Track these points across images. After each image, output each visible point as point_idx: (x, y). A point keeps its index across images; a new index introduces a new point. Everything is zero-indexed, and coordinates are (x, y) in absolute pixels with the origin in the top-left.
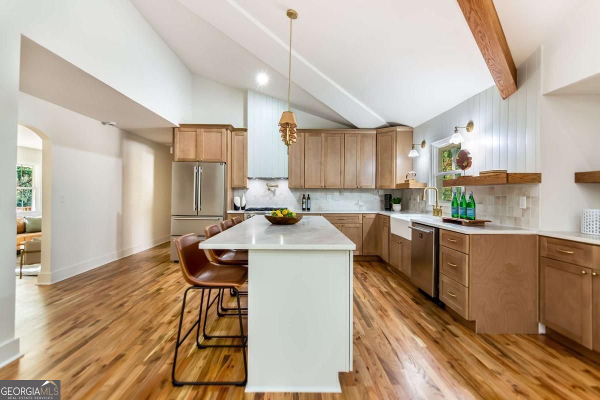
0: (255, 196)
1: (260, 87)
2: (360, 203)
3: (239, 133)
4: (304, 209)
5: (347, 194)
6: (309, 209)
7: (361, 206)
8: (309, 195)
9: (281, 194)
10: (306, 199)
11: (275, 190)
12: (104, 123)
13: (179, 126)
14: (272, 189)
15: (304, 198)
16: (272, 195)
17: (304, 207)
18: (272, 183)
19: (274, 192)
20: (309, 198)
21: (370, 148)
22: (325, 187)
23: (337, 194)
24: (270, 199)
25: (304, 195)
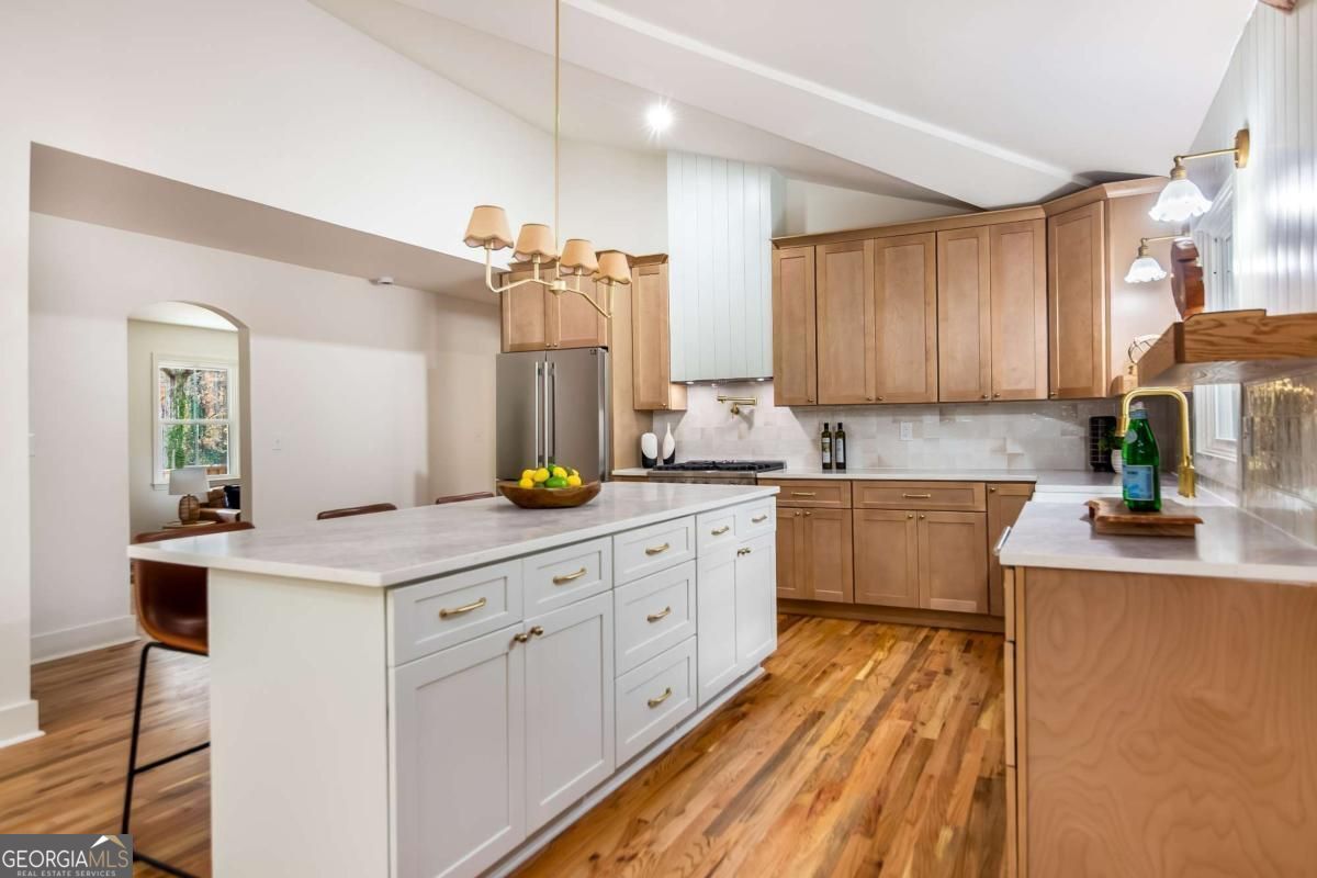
0: (703, 430)
1: (655, 135)
2: (1012, 448)
3: (648, 267)
4: (826, 467)
5: (964, 420)
6: (842, 467)
7: (1012, 457)
8: (840, 425)
9: (766, 424)
10: (833, 437)
11: (752, 412)
12: (374, 282)
13: (509, 269)
14: (745, 410)
15: (826, 434)
16: (744, 426)
17: (827, 460)
18: (743, 394)
19: (749, 420)
20: (841, 434)
21: (1025, 265)
22: (878, 399)
23: (930, 420)
24: (740, 437)
25: (826, 425)
